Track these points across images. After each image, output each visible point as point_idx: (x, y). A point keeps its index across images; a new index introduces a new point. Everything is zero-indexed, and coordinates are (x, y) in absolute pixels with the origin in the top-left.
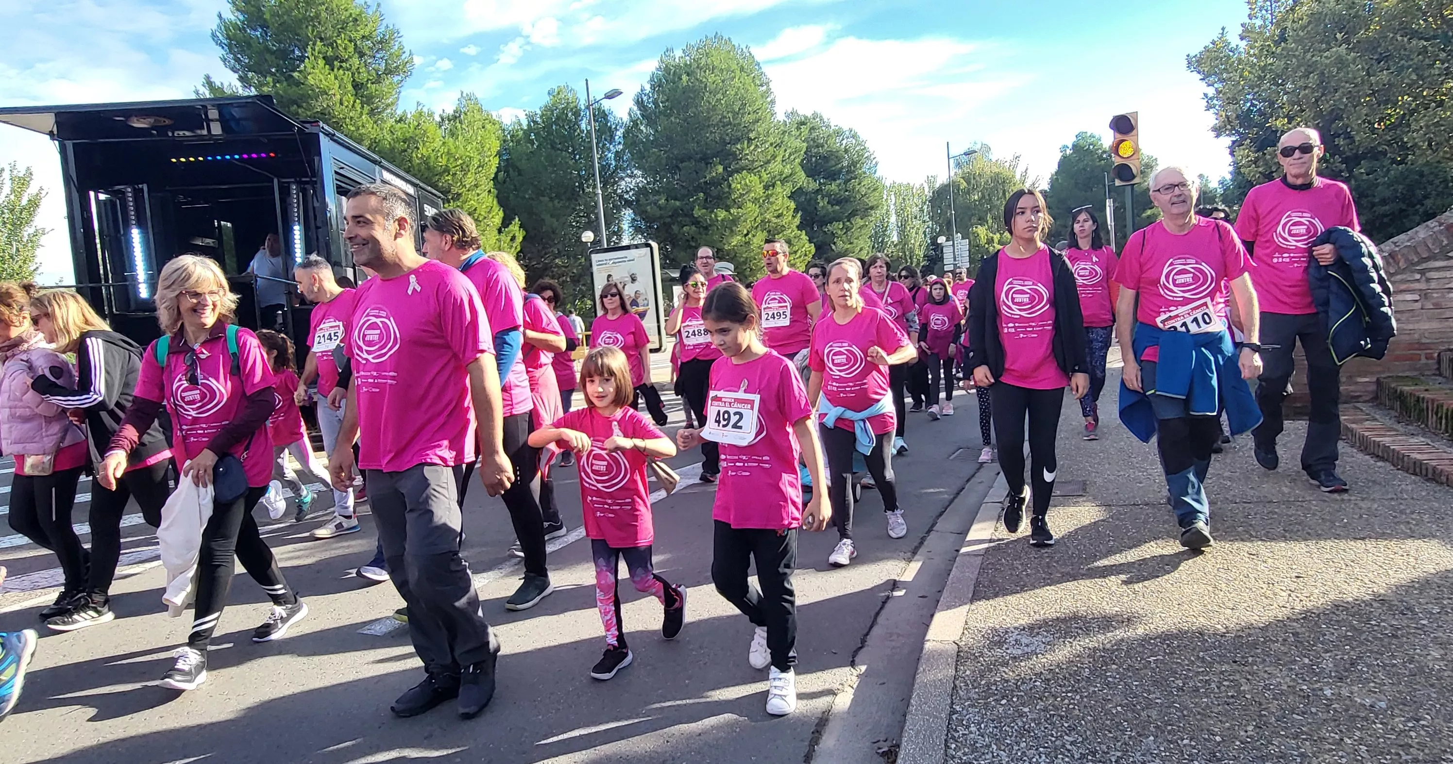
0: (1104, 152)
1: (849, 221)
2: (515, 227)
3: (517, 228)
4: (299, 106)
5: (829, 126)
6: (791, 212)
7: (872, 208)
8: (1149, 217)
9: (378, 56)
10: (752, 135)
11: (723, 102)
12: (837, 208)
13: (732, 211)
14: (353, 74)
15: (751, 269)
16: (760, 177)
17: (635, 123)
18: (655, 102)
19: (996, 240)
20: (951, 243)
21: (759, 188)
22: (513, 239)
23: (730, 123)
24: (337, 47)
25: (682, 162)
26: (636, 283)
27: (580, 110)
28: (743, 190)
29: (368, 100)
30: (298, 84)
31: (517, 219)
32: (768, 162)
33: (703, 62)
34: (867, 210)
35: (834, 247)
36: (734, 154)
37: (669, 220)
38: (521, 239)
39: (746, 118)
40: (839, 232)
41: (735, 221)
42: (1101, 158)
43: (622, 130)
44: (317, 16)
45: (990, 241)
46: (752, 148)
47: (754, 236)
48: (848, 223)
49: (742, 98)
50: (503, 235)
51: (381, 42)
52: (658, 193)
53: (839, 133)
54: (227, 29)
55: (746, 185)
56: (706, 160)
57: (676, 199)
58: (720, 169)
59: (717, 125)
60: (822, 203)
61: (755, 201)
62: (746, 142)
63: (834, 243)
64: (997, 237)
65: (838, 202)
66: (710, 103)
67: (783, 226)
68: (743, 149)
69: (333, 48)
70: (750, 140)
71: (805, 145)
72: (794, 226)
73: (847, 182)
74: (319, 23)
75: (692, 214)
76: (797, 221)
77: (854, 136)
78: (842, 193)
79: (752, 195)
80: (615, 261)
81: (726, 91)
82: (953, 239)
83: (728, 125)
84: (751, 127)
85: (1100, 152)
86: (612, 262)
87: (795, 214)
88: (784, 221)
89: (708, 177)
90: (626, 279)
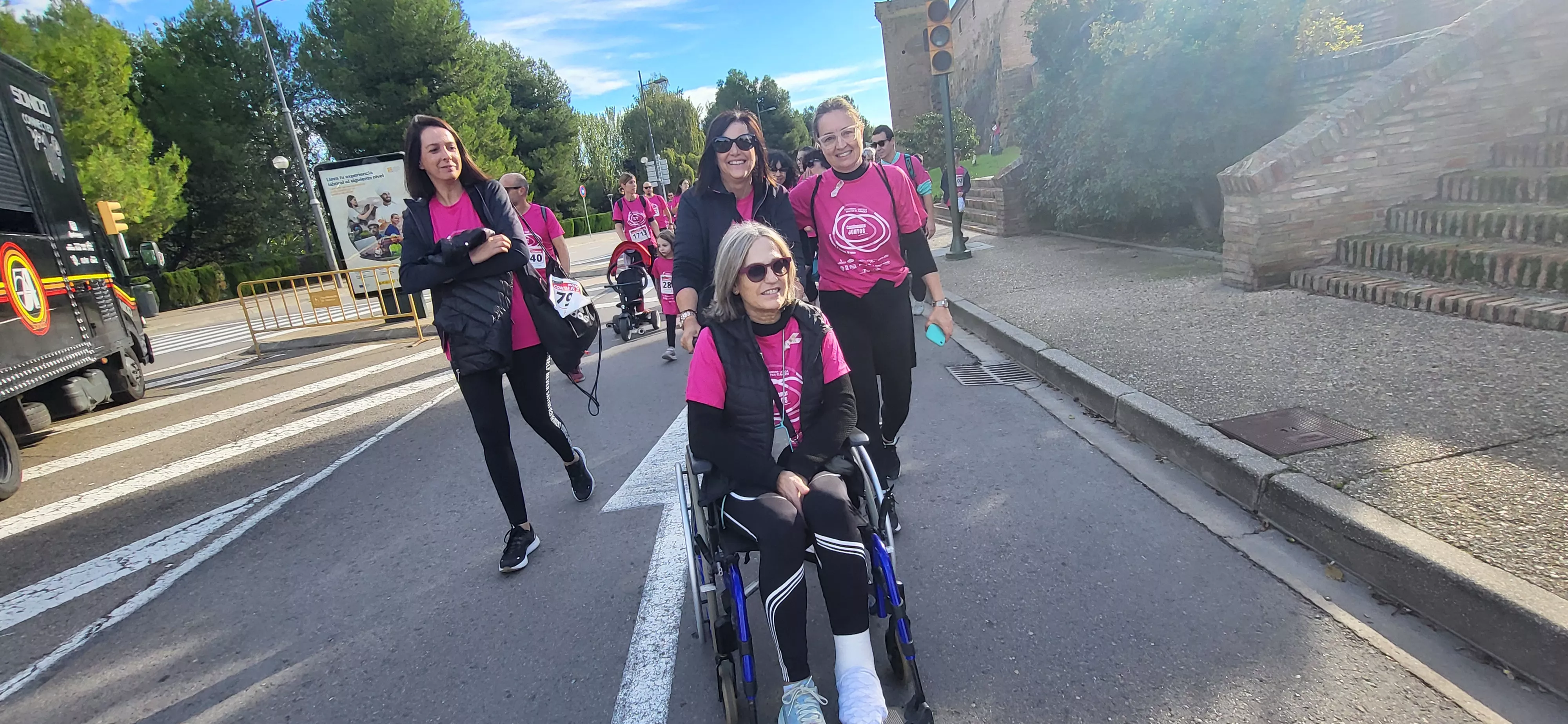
0: (751, 86)
1: (552, 146)
2: (173, 154)
3: (176, 156)
5: (518, 57)
6: (507, 137)
8: (789, 138)
10: (455, 56)
11: (416, 18)
12: (540, 135)
16: (470, 100)
17: (310, 38)
18: (334, 15)
20: (653, 163)
21: (471, 112)
22: (174, 168)
23: (427, 42)
25: (378, 84)
26: (391, 205)
27: (238, 18)
28: (455, 112)
31: (174, 146)
32: (476, 85)
34: (567, 137)
35: (542, 172)
36: (438, 75)
37: (375, 145)
38: (185, 168)
39: (446, 36)
40: (545, 158)
43: (297, 46)
45: (679, 161)
46: (457, 68)
48: (552, 149)
49: (438, 16)
50: (158, 166)
53: (530, 63)
55: (457, 107)
56: (405, 80)
57: (379, 123)
58: (425, 90)
59: (414, 43)
60: (525, 131)
62: (449, 62)
63: (542, 168)
65: (540, 130)
66: (401, 17)
67: (501, 150)
68: (447, 70)
70: (453, 60)
71: (506, 71)
72: (511, 150)
73: (544, 110)
76: (513, 145)
77: (545, 66)
78: (542, 121)
79: (465, 117)
80: (355, 178)
81: (418, 7)
82: (653, 160)
83: (426, 43)
84: (452, 47)
85: (747, 87)
86: (350, 179)
87: (510, 139)
88: (503, 143)
89: (413, 99)
90: (375, 201)
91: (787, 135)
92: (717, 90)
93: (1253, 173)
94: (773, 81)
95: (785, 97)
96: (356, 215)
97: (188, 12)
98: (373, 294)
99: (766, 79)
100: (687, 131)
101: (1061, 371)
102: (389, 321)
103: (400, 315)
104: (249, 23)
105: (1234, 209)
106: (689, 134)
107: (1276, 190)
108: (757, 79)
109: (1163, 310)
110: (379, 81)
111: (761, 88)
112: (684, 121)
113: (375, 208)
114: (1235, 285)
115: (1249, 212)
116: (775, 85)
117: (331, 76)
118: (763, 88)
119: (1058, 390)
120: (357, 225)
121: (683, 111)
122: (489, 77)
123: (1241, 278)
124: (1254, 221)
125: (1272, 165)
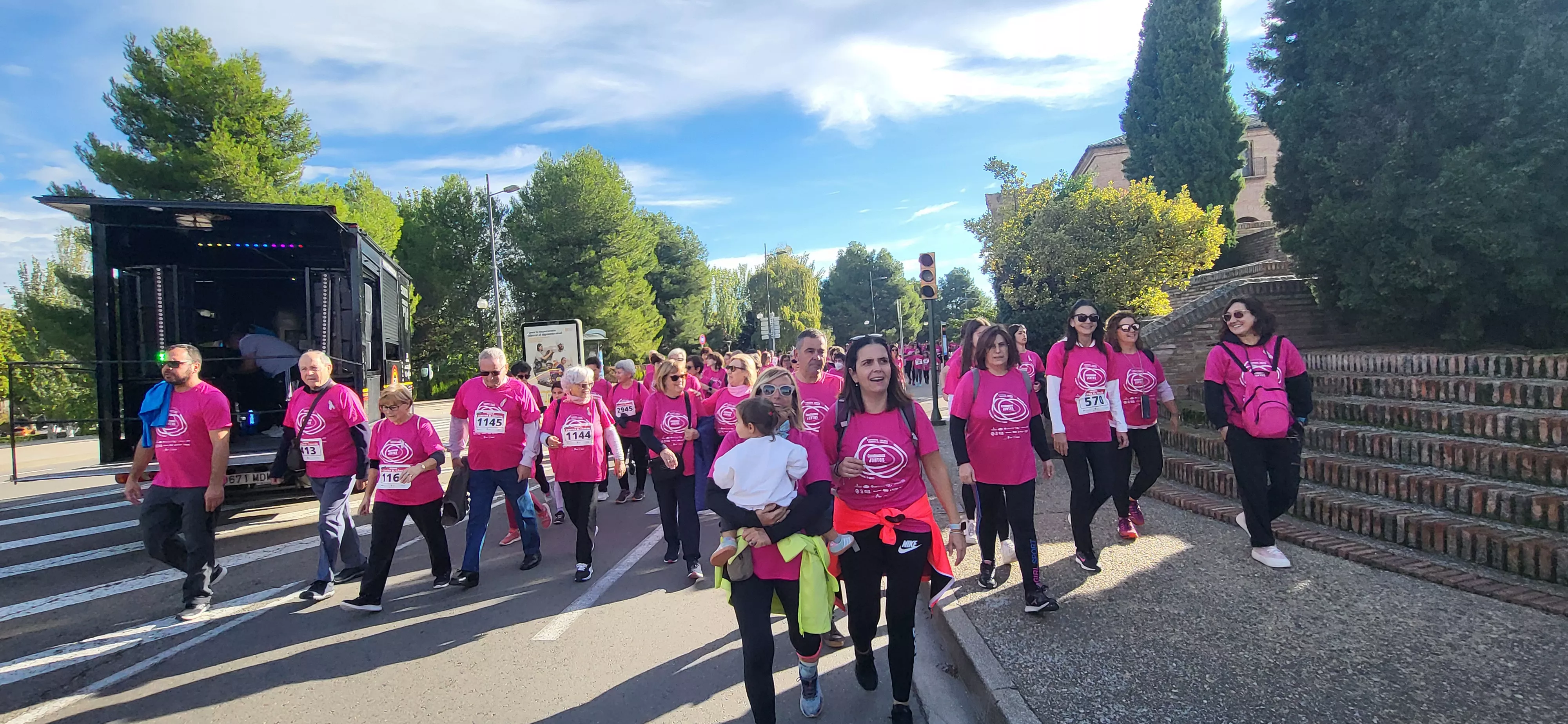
0: (868, 256)
1: (686, 297)
4: (200, 172)
5: (670, 223)
6: (649, 291)
7: (703, 288)
9: (283, 134)
10: (619, 229)
11: (596, 200)
12: (677, 286)
13: (603, 288)
14: (259, 148)
15: (618, 335)
16: (625, 262)
17: (518, 211)
18: (537, 196)
19: (797, 317)
20: (766, 318)
21: (625, 271)
23: (601, 217)
24: (244, 122)
26: (563, 352)
27: (472, 196)
28: (612, 271)
29: (273, 172)
30: (200, 152)
32: (631, 250)
33: (580, 167)
34: (699, 290)
35: (674, 317)
36: (604, 242)
37: (548, 292)
39: (615, 215)
40: (679, 306)
41: (606, 296)
42: (866, 261)
43: (507, 215)
44: (225, 94)
45: (793, 318)
46: (619, 238)
47: (620, 308)
48: (685, 299)
49: (611, 199)
51: (288, 123)
52: (539, 270)
53: (679, 229)
54: (121, 94)
55: (615, 267)
56: (581, 245)
57: (555, 275)
58: (593, 253)
59: (591, 218)
60: (666, 283)
61: (622, 280)
62: (614, 233)
63: (675, 315)
64: (797, 315)
65: (678, 282)
66: (586, 200)
67: (642, 301)
68: (612, 239)
69: (239, 123)
70: (617, 232)
71: (658, 237)
72: (650, 302)
73: (684, 267)
74: (226, 100)
75: (569, 289)
76: (653, 296)
77: (691, 232)
78: (681, 275)
79: (620, 276)
80: (545, 333)
81: (599, 192)
82: (768, 316)
84: (619, 222)
85: (865, 256)
88: (643, 297)
89: (583, 258)
90: (554, 348)
92: (837, 259)
94: (889, 253)
95: (899, 268)
96: (540, 356)
97: (439, 189)
99: (883, 251)
100: (803, 292)
104: (479, 199)
106: (805, 296)
108: (874, 251)
110: (561, 244)
111: (877, 258)
112: (802, 283)
113: (553, 353)
116: (891, 257)
117: (527, 239)
118: (879, 257)
120: (539, 362)
121: (802, 275)
122: (643, 245)
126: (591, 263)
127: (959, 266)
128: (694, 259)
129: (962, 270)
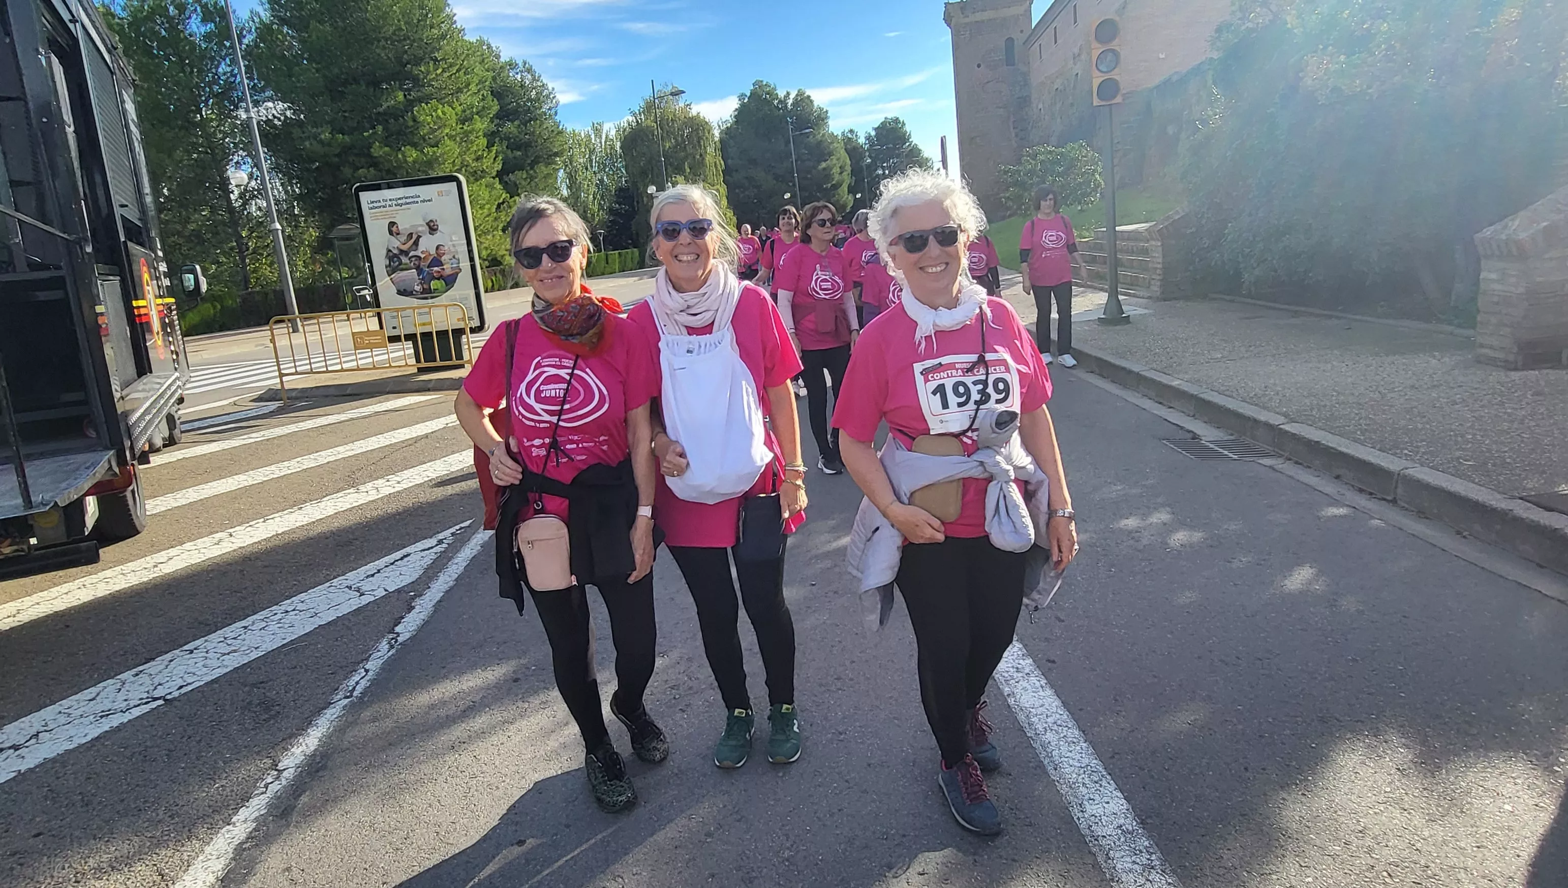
0: (780, 102)
1: (532, 168)
5: (498, 57)
6: (493, 154)
8: (824, 169)
10: (437, 55)
11: (395, 9)
12: (519, 153)
13: (425, 151)
16: (453, 109)
21: (454, 122)
23: (407, 37)
25: (345, 86)
26: (438, 234)
28: (435, 123)
32: (459, 90)
34: (551, 157)
36: (416, 80)
39: (428, 34)
40: (523, 182)
41: (431, 163)
42: (778, 109)
43: (249, 38)
46: (439, 71)
48: (532, 172)
53: (512, 65)
55: (438, 117)
56: (378, 82)
57: (344, 133)
58: (400, 96)
59: (390, 38)
62: (430, 62)
65: (518, 148)
66: (378, 9)
67: (485, 171)
68: (428, 72)
70: (435, 60)
71: (489, 74)
72: (495, 172)
73: (525, 123)
75: (370, 155)
76: (498, 166)
77: (529, 71)
78: (522, 136)
79: (447, 131)
80: (399, 202)
83: (405, 39)
84: (436, 44)
85: (776, 102)
86: (394, 202)
87: (495, 159)
88: (486, 163)
89: (385, 106)
90: (420, 229)
91: (824, 165)
92: (737, 106)
93: (1522, 235)
94: (809, 97)
95: (822, 118)
96: (396, 244)
98: (409, 337)
99: (800, 94)
100: (701, 155)
101: (1314, 447)
102: (422, 371)
103: (439, 363)
104: (199, 9)
105: (1493, 276)
106: (703, 159)
107: (1547, 256)
108: (788, 94)
109: (1413, 387)
110: (345, 83)
111: (793, 104)
112: (699, 142)
113: (419, 237)
114: (1492, 362)
115: (1513, 280)
116: (812, 102)
118: (796, 103)
119: (1309, 467)
120: (395, 255)
121: (697, 129)
122: (474, 83)
123: (1500, 355)
124: (1521, 290)
125: (1545, 227)
126: (396, 114)
127: (891, 115)
128: (538, 112)
129: (896, 120)
